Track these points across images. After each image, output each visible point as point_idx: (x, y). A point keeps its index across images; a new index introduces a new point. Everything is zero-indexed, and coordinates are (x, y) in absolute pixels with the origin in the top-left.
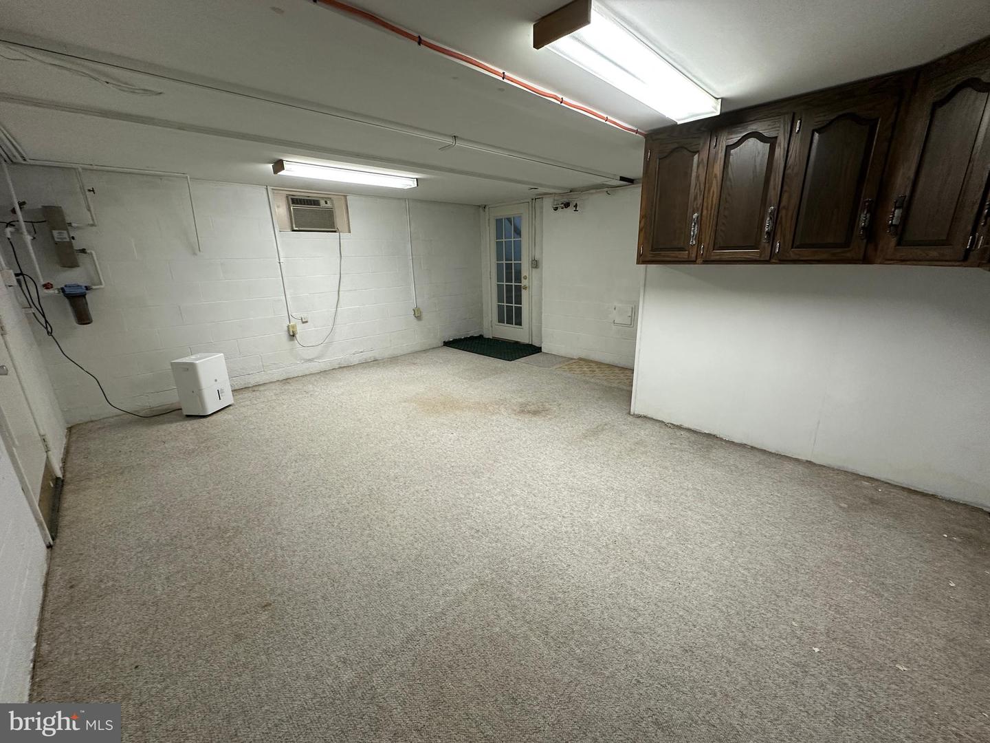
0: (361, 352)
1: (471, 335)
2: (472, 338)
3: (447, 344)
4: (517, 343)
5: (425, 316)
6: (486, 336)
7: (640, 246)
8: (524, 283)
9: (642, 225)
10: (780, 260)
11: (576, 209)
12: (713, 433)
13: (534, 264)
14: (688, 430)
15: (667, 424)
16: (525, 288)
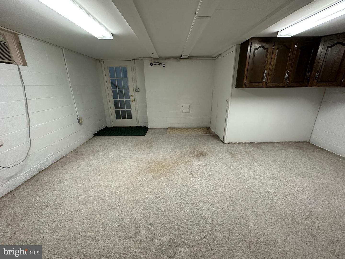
0: (53, 155)
1: (103, 128)
2: (104, 129)
3: (97, 135)
4: (130, 127)
5: (84, 122)
6: (109, 126)
7: (245, 81)
8: (131, 99)
9: (246, 73)
10: (288, 86)
11: (164, 66)
12: (252, 142)
13: (137, 90)
14: (246, 143)
15: (239, 143)
16: (132, 101)
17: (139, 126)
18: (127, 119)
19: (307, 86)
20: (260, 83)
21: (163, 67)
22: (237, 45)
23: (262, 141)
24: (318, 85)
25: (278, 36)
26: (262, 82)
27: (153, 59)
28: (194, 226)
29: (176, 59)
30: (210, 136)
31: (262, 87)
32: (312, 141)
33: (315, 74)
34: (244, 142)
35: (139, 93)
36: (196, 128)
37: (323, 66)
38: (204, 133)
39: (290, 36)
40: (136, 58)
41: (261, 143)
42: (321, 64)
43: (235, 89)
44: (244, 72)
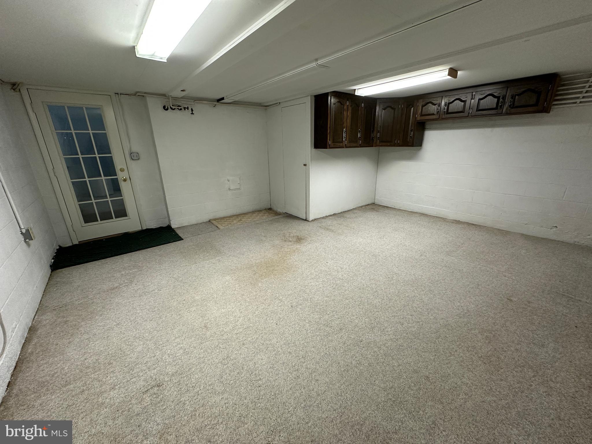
2: (59, 251)
3: (57, 266)
6: (67, 243)
7: (328, 141)
8: (121, 176)
9: (329, 131)
10: (361, 146)
11: (192, 112)
12: (334, 213)
13: (134, 156)
14: (329, 216)
15: (323, 218)
16: (125, 180)
17: (147, 229)
18: (114, 219)
19: (372, 146)
20: (340, 142)
21: (191, 114)
22: (311, 96)
23: (342, 211)
24: (380, 145)
25: (356, 94)
26: (342, 142)
27: (170, 98)
28: (368, 295)
29: (213, 104)
30: (284, 217)
31: (343, 147)
32: (377, 202)
33: (377, 134)
34: (327, 215)
35: (139, 161)
36: (253, 212)
37: (382, 127)
38: (274, 216)
39: (363, 95)
40: (122, 92)
41: (341, 213)
42: (380, 125)
43: (314, 150)
44: (327, 130)
